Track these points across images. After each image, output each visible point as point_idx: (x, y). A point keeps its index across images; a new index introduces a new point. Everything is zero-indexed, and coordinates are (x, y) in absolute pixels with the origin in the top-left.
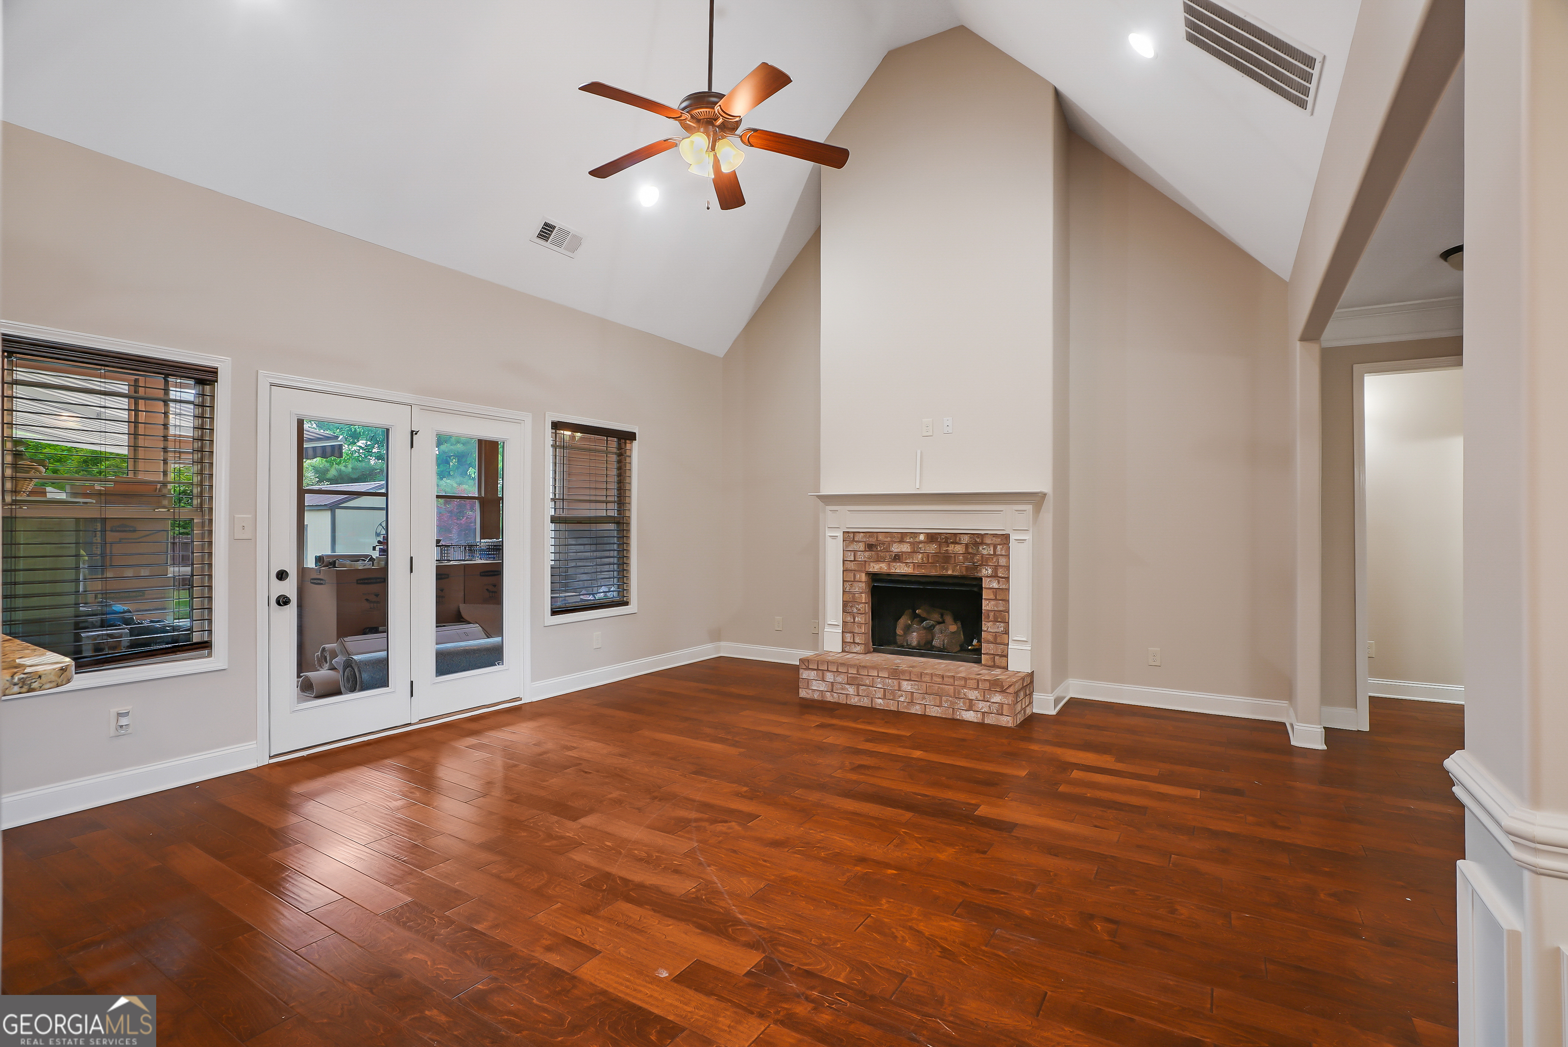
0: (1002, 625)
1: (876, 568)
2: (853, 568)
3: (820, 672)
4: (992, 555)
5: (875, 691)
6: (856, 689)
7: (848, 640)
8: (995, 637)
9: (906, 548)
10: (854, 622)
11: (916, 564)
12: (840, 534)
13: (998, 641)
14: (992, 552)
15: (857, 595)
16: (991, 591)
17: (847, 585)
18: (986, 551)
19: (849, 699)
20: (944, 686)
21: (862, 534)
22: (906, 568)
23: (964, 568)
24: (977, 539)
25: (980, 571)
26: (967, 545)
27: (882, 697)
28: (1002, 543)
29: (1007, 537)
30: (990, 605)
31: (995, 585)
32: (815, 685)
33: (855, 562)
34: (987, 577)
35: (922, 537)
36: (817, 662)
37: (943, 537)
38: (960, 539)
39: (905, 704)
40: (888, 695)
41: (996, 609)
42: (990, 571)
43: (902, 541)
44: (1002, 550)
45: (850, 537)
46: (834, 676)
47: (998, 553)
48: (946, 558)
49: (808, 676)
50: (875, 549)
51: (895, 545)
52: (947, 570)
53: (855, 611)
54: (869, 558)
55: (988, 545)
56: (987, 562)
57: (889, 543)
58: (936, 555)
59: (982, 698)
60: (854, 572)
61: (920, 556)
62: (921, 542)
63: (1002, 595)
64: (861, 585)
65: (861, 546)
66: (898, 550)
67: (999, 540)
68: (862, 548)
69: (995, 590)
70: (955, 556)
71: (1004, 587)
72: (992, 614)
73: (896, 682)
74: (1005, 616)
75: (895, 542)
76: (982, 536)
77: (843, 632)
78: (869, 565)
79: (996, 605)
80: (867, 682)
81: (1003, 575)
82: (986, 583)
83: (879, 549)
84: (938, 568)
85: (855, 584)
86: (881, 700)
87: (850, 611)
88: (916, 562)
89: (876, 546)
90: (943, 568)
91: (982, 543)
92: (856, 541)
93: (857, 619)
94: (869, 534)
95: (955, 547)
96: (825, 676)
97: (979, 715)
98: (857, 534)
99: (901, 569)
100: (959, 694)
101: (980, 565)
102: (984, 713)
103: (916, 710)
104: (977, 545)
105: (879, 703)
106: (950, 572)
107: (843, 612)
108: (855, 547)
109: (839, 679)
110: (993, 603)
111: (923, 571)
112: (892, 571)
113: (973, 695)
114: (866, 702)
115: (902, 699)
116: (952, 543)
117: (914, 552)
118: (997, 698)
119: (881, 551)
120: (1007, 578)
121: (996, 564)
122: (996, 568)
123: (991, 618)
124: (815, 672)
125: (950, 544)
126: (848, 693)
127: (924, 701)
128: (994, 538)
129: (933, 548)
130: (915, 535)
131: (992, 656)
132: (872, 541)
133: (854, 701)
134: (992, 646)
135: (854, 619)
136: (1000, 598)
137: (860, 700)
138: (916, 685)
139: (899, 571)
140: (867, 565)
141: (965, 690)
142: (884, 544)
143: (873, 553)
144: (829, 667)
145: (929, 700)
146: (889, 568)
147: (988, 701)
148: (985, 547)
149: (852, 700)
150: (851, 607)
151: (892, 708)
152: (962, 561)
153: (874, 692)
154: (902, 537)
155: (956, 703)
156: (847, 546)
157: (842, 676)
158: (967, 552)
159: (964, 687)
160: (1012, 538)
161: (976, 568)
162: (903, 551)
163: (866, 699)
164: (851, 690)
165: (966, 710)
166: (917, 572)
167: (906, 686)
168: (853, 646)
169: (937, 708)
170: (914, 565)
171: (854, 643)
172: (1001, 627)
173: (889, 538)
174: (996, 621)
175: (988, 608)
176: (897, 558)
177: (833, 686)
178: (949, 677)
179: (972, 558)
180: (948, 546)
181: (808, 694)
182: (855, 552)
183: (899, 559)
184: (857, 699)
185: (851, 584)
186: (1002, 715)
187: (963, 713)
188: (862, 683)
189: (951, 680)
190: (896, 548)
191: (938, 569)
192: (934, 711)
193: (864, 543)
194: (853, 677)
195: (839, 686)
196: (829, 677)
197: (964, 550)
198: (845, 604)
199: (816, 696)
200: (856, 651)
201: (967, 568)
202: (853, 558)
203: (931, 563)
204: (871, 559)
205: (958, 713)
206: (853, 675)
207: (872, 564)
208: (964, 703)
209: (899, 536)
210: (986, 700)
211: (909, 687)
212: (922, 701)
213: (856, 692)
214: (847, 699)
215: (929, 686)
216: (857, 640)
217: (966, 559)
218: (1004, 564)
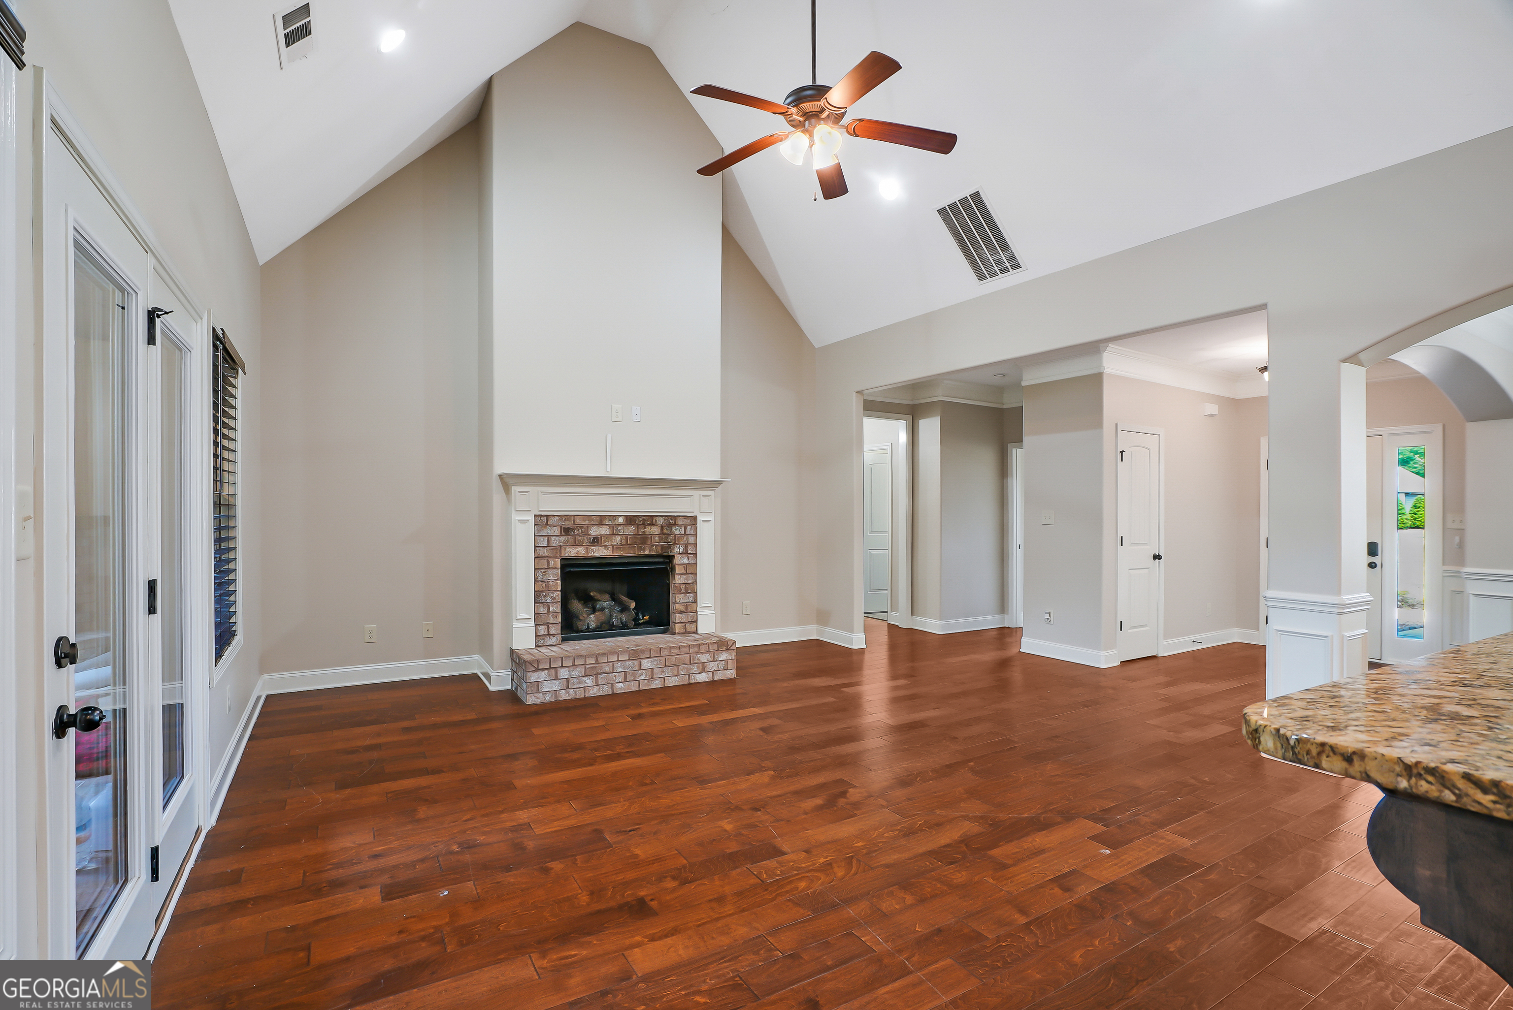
0: (692, 595)
1: (572, 552)
2: (546, 554)
3: (553, 671)
4: (683, 534)
5: (615, 676)
6: (594, 679)
7: (542, 633)
8: (687, 607)
9: (604, 531)
10: (548, 612)
11: (615, 546)
12: (531, 518)
13: (689, 610)
14: (683, 532)
15: (551, 583)
16: (682, 566)
17: (540, 573)
18: (678, 531)
19: (587, 692)
20: (681, 656)
21: (557, 518)
22: (604, 551)
23: (659, 548)
24: (671, 521)
25: (674, 549)
26: (662, 526)
27: (623, 680)
28: (691, 524)
29: (695, 518)
30: (681, 578)
31: (685, 561)
32: (546, 687)
33: (549, 548)
34: (679, 554)
35: (621, 520)
36: (548, 660)
37: (641, 519)
38: (656, 521)
39: (646, 681)
40: (629, 677)
41: (686, 582)
42: (681, 549)
43: (601, 524)
44: (691, 530)
45: (542, 521)
46: (569, 671)
47: (688, 532)
48: (644, 540)
49: (538, 678)
50: (572, 533)
51: (594, 529)
52: (644, 551)
53: (549, 599)
54: (565, 543)
55: (680, 526)
56: (679, 541)
57: (588, 527)
58: (635, 536)
59: (712, 660)
60: (547, 558)
61: (619, 538)
62: (620, 525)
63: (691, 570)
64: (555, 571)
65: (556, 530)
66: (598, 533)
67: (689, 521)
68: (557, 532)
69: (685, 565)
70: (651, 537)
71: (693, 562)
72: (684, 587)
73: (636, 663)
74: (694, 587)
75: (594, 525)
76: (675, 518)
77: (536, 625)
78: (565, 549)
79: (687, 579)
80: (607, 669)
81: (691, 552)
82: (677, 560)
83: (576, 532)
84: (636, 548)
85: (550, 572)
86: (622, 684)
87: (544, 601)
88: (615, 544)
89: (573, 529)
90: (640, 549)
91: (675, 524)
92: (550, 526)
93: (551, 609)
94: (565, 517)
95: (651, 528)
96: (558, 674)
97: (710, 674)
98: (552, 518)
99: (599, 552)
100: (694, 660)
101: (674, 544)
102: (713, 672)
103: (657, 684)
104: (670, 526)
105: (620, 688)
106: (647, 552)
107: (535, 603)
108: (548, 531)
109: (575, 673)
110: (684, 576)
111: (622, 552)
112: (590, 555)
113: (704, 658)
114: (606, 690)
115: (642, 678)
116: (649, 525)
117: (613, 534)
118: (724, 656)
119: (578, 534)
120: (695, 555)
121: (686, 543)
122: (686, 546)
123: (683, 591)
124: (546, 672)
125: (647, 525)
126: (586, 685)
127: (663, 674)
128: (685, 520)
129: (631, 530)
130: (614, 517)
131: (684, 624)
132: (569, 524)
133: (594, 692)
134: (684, 615)
135: (548, 609)
136: (689, 572)
137: (599, 690)
138: (655, 660)
139: (597, 555)
140: (563, 550)
141: (698, 655)
142: (581, 527)
143: (570, 537)
144: (564, 662)
145: (668, 672)
146: (587, 552)
147: (716, 661)
148: (677, 527)
149: (591, 692)
150: (545, 596)
151: (634, 689)
152: (658, 541)
153: (614, 678)
154: (601, 520)
155: (691, 669)
156: (539, 531)
157: (579, 669)
158: (662, 533)
159: (698, 653)
160: (700, 519)
161: (670, 546)
162: (602, 534)
163: (605, 687)
164: (589, 681)
165: (699, 673)
166: (616, 554)
167: (646, 664)
168: (547, 638)
169: (675, 677)
170: (613, 548)
171: (549, 635)
172: (690, 597)
173: (587, 521)
174: (686, 592)
175: (680, 582)
176: (596, 541)
177: (568, 682)
178: (684, 647)
179: (667, 538)
180: (645, 528)
181: (538, 698)
182: (549, 537)
183: (598, 542)
184: (596, 689)
185: (544, 572)
186: (727, 669)
187: (697, 676)
188: (602, 671)
189: (687, 649)
190: (594, 531)
191: (636, 550)
192: (672, 682)
193: (559, 527)
194: (591, 668)
195: (575, 681)
196: (564, 673)
197: (660, 531)
198: (537, 594)
199: (548, 698)
200: (551, 644)
201: (662, 547)
202: (546, 543)
203: (629, 544)
204: (567, 543)
205: (693, 677)
206: (592, 666)
207: (568, 549)
208: (698, 667)
209: (598, 518)
210: (715, 660)
211: (649, 665)
212: (662, 674)
213: (595, 682)
214: (585, 693)
215: (668, 659)
216: (552, 631)
217: (661, 539)
218: (693, 542)
